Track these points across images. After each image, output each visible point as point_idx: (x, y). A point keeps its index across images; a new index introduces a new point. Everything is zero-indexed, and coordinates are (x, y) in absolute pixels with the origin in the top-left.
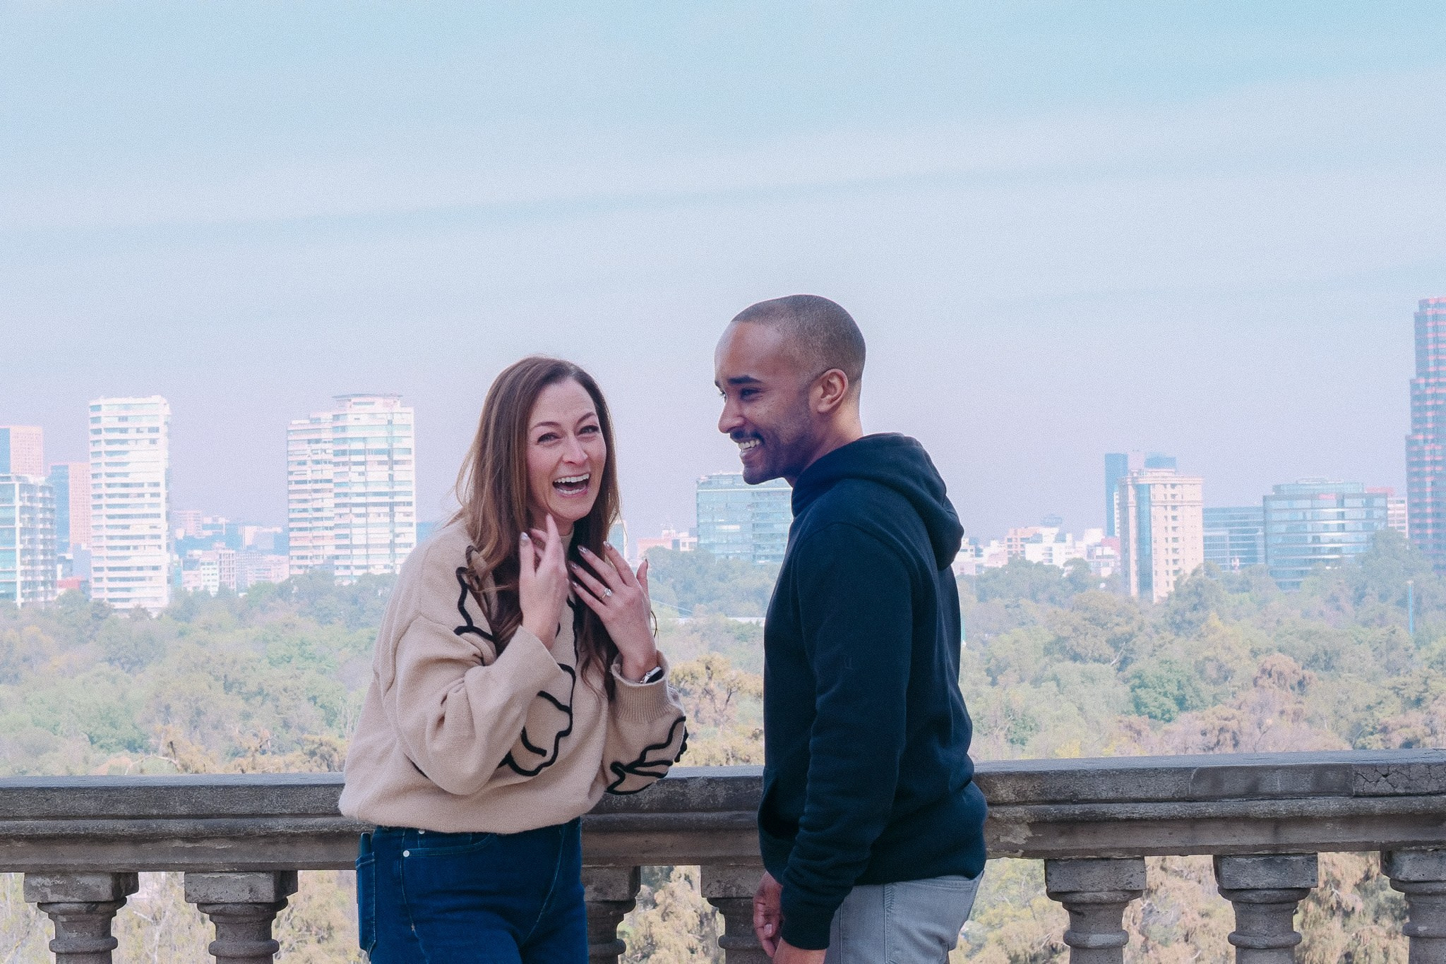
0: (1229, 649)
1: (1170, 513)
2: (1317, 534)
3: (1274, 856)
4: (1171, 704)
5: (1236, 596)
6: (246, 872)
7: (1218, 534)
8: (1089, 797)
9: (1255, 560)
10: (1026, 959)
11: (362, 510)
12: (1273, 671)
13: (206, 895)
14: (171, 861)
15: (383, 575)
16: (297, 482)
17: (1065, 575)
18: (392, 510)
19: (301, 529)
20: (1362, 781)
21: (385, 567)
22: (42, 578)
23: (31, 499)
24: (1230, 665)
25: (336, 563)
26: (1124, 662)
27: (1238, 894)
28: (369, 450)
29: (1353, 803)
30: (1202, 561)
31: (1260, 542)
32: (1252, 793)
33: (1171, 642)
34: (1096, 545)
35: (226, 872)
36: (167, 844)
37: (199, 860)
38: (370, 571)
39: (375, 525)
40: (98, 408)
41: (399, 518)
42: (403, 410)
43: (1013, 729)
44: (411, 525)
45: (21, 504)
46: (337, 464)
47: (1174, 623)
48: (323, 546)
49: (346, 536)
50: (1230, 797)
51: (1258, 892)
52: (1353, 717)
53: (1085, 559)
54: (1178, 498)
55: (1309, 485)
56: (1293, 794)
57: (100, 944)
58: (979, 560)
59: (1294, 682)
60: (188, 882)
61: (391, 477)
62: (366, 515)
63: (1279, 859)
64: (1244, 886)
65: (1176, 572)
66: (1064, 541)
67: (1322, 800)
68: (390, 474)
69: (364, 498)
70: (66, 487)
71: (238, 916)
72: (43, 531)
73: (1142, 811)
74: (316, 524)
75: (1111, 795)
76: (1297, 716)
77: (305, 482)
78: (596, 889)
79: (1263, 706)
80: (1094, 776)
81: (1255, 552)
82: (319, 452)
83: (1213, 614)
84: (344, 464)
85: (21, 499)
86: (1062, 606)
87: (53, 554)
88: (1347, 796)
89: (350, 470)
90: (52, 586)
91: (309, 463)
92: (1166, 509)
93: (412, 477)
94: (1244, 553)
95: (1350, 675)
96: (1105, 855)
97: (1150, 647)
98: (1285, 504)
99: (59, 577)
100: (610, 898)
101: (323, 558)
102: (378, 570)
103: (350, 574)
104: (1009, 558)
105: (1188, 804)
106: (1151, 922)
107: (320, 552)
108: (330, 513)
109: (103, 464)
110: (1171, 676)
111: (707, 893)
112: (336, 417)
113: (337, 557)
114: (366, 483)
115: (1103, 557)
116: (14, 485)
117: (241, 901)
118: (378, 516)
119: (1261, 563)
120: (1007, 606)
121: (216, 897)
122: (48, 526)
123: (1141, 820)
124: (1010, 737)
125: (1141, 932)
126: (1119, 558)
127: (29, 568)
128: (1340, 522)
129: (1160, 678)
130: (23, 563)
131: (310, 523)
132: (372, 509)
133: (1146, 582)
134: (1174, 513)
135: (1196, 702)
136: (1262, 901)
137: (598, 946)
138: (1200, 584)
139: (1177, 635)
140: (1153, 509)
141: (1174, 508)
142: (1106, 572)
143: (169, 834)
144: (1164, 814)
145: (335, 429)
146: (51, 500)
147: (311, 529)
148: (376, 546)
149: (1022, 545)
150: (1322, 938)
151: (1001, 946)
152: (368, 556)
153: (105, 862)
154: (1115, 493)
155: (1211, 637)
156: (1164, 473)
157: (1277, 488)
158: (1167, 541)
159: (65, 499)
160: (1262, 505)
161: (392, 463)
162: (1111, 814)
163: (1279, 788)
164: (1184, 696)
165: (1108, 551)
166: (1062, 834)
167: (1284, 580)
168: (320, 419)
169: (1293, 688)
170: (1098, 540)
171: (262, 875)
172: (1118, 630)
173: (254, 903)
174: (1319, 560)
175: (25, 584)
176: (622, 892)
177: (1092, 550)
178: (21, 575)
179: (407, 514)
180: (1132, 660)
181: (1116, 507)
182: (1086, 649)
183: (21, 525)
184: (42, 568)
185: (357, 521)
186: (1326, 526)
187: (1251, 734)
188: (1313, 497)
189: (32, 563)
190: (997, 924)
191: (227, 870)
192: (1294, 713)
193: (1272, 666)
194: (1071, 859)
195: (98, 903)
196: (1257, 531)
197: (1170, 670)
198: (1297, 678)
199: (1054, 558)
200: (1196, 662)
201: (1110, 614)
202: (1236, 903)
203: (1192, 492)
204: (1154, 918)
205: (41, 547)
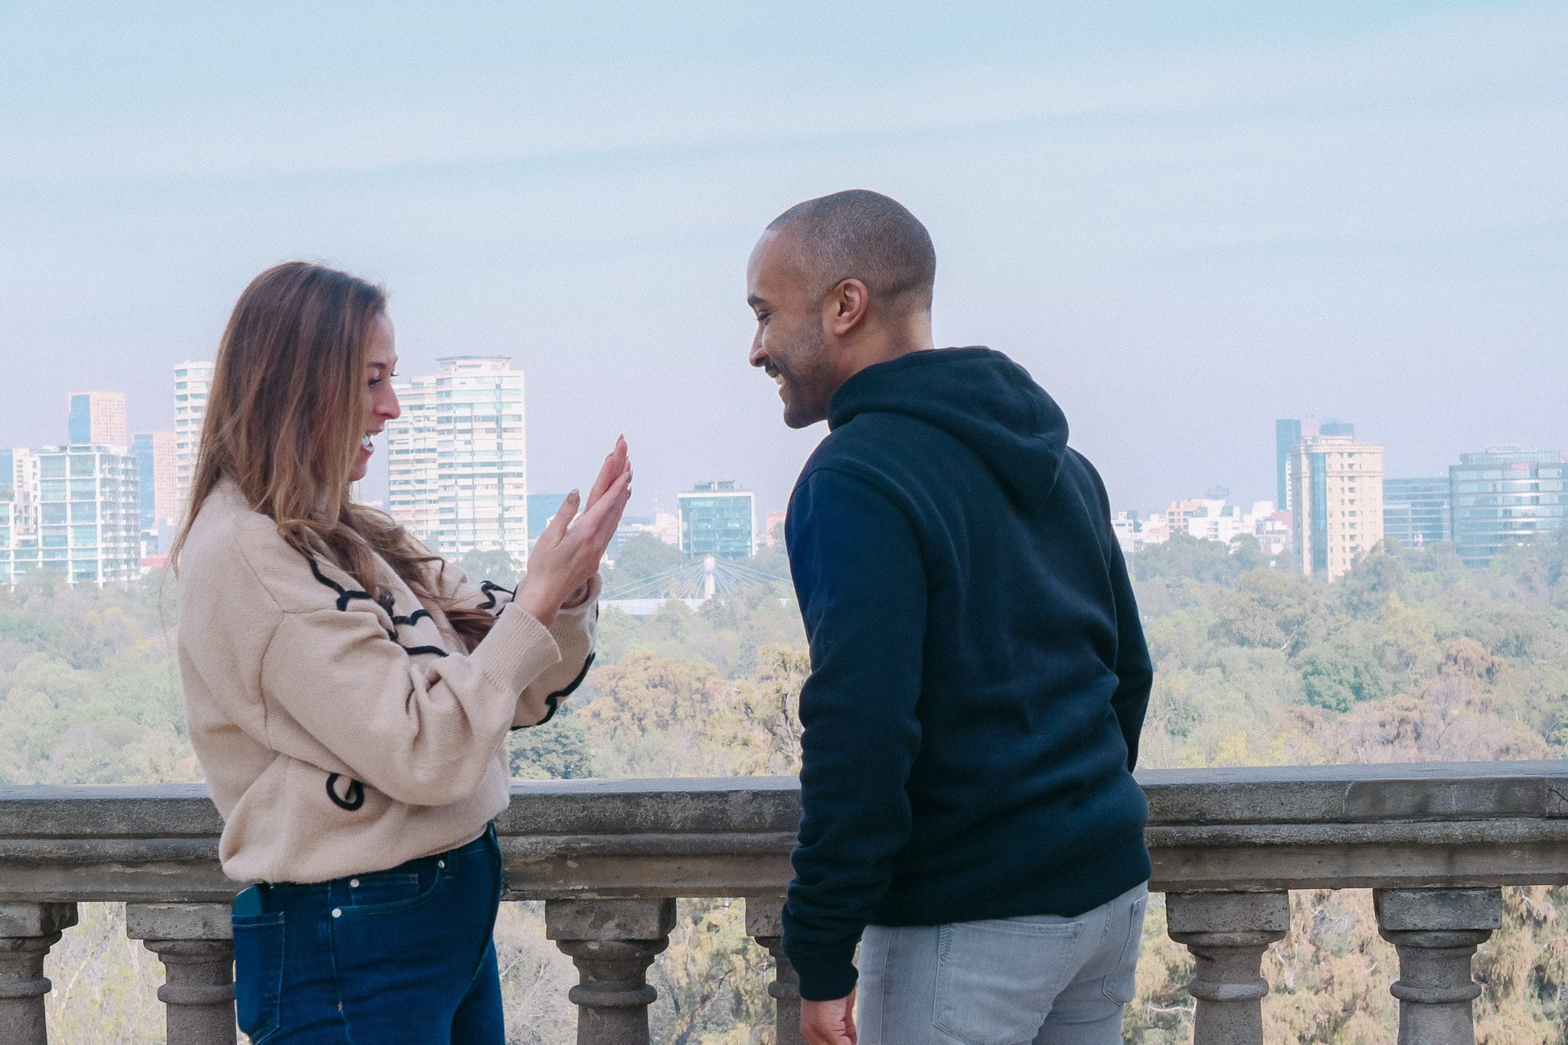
0: (1411, 633)
1: (1347, 484)
2: (1509, 508)
3: (1447, 890)
4: (1347, 693)
5: (1418, 575)
6: (199, 902)
7: (1401, 507)
8: (1219, 817)
9: (1440, 536)
10: (1186, 971)
11: (468, 482)
12: (1458, 657)
13: (152, 931)
14: (108, 889)
15: (491, 553)
16: (399, 452)
17: (1231, 552)
18: (500, 481)
19: (402, 503)
20: (1557, 798)
21: (494, 543)
22: (125, 556)
23: (112, 471)
24: (1411, 650)
25: (441, 539)
26: (1296, 647)
27: (1403, 936)
28: (476, 416)
29: (1546, 826)
30: (1382, 537)
31: (1446, 516)
32: (1421, 813)
33: (1347, 625)
34: (1266, 520)
35: (175, 902)
36: (104, 869)
37: (143, 888)
38: (477, 547)
39: (483, 497)
40: (183, 372)
41: (508, 490)
42: (513, 373)
43: (1174, 719)
44: (521, 498)
45: (101, 476)
46: (441, 432)
47: (1351, 604)
48: (427, 521)
49: (451, 510)
50: (1394, 817)
51: (1427, 935)
52: (1547, 707)
53: (1254, 534)
54: (1356, 468)
55: (1501, 454)
56: (1471, 814)
57: (28, 987)
58: (1138, 536)
59: (1483, 670)
60: (130, 915)
61: (500, 446)
62: (472, 487)
63: (1453, 895)
64: (1410, 927)
65: (1353, 549)
66: (1231, 514)
67: (1508, 822)
68: (498, 443)
69: (469, 469)
70: (150, 457)
71: (191, 955)
72: (126, 505)
73: (1285, 834)
74: (418, 497)
75: (1247, 814)
76: (1485, 706)
77: (407, 452)
78: (618, 926)
79: (1448, 695)
80: (1225, 791)
81: (1440, 527)
82: (422, 419)
83: (1393, 595)
84: (449, 432)
85: (102, 471)
86: (1228, 585)
87: (136, 530)
88: (1539, 817)
89: (455, 438)
90: (136, 564)
91: (411, 432)
92: (1343, 480)
93: (522, 445)
94: (1428, 528)
95: (1543, 661)
96: (1238, 888)
97: (1324, 631)
98: (1473, 475)
99: (143, 555)
100: (635, 936)
101: (427, 533)
102: (486, 547)
103: (455, 551)
104: (1170, 534)
105: (1342, 826)
106: (1323, 930)
107: (423, 527)
108: (434, 485)
109: (190, 433)
110: (1346, 661)
111: (753, 931)
112: (440, 381)
113: (442, 533)
114: (472, 453)
115: (1273, 532)
116: (95, 455)
117: (193, 937)
118: (486, 489)
119: (1446, 539)
120: (1168, 586)
121: (165, 932)
122: (131, 500)
123: (1283, 845)
124: (1170, 728)
125: (1312, 942)
126: (1291, 533)
127: (111, 545)
128: (1533, 494)
129: (1334, 665)
130: (104, 540)
131: (413, 495)
132: (477, 481)
133: (1320, 560)
134: (1352, 485)
135: (1373, 690)
136: (1433, 945)
137: (621, 993)
138: (1379, 562)
139: (1354, 617)
140: (1328, 480)
141: (1351, 478)
142: (1276, 549)
143: (105, 857)
144: (1313, 838)
145: (439, 394)
146: (134, 472)
147: (414, 502)
148: (485, 520)
149: (1185, 520)
150: (1511, 950)
151: (1158, 956)
152: (475, 532)
153: (30, 890)
154: (1287, 463)
155: (1391, 620)
156: (1340, 441)
157: (1465, 457)
158: (1344, 515)
159: (148, 471)
160: (1448, 475)
161: (500, 431)
162: (1247, 838)
163: (1454, 807)
164: (1361, 685)
165: (1279, 526)
166: (1186, 861)
167: (1470, 558)
168: (422, 384)
169: (1480, 676)
170: (1269, 514)
171: (218, 907)
172: (1290, 612)
173: (207, 940)
174: (1510, 535)
175: (107, 563)
176: (650, 928)
177: (1262, 525)
178: (103, 553)
179: (518, 486)
180: (1305, 644)
181: (1288, 477)
182: (1254, 632)
183: (102, 499)
184: (124, 545)
185: (462, 493)
186: (1519, 499)
187: (1434, 726)
188: (1505, 467)
189: (115, 539)
190: (1155, 932)
191: (176, 900)
192: (1482, 704)
193: (1458, 652)
194: (1198, 892)
195: (25, 938)
196: (1442, 504)
197: (1346, 655)
198: (1486, 665)
199: (1219, 533)
200: (1375, 647)
201: (1281, 595)
202: (1400, 947)
203: (1372, 460)
204: (1326, 925)
205: (124, 522)
